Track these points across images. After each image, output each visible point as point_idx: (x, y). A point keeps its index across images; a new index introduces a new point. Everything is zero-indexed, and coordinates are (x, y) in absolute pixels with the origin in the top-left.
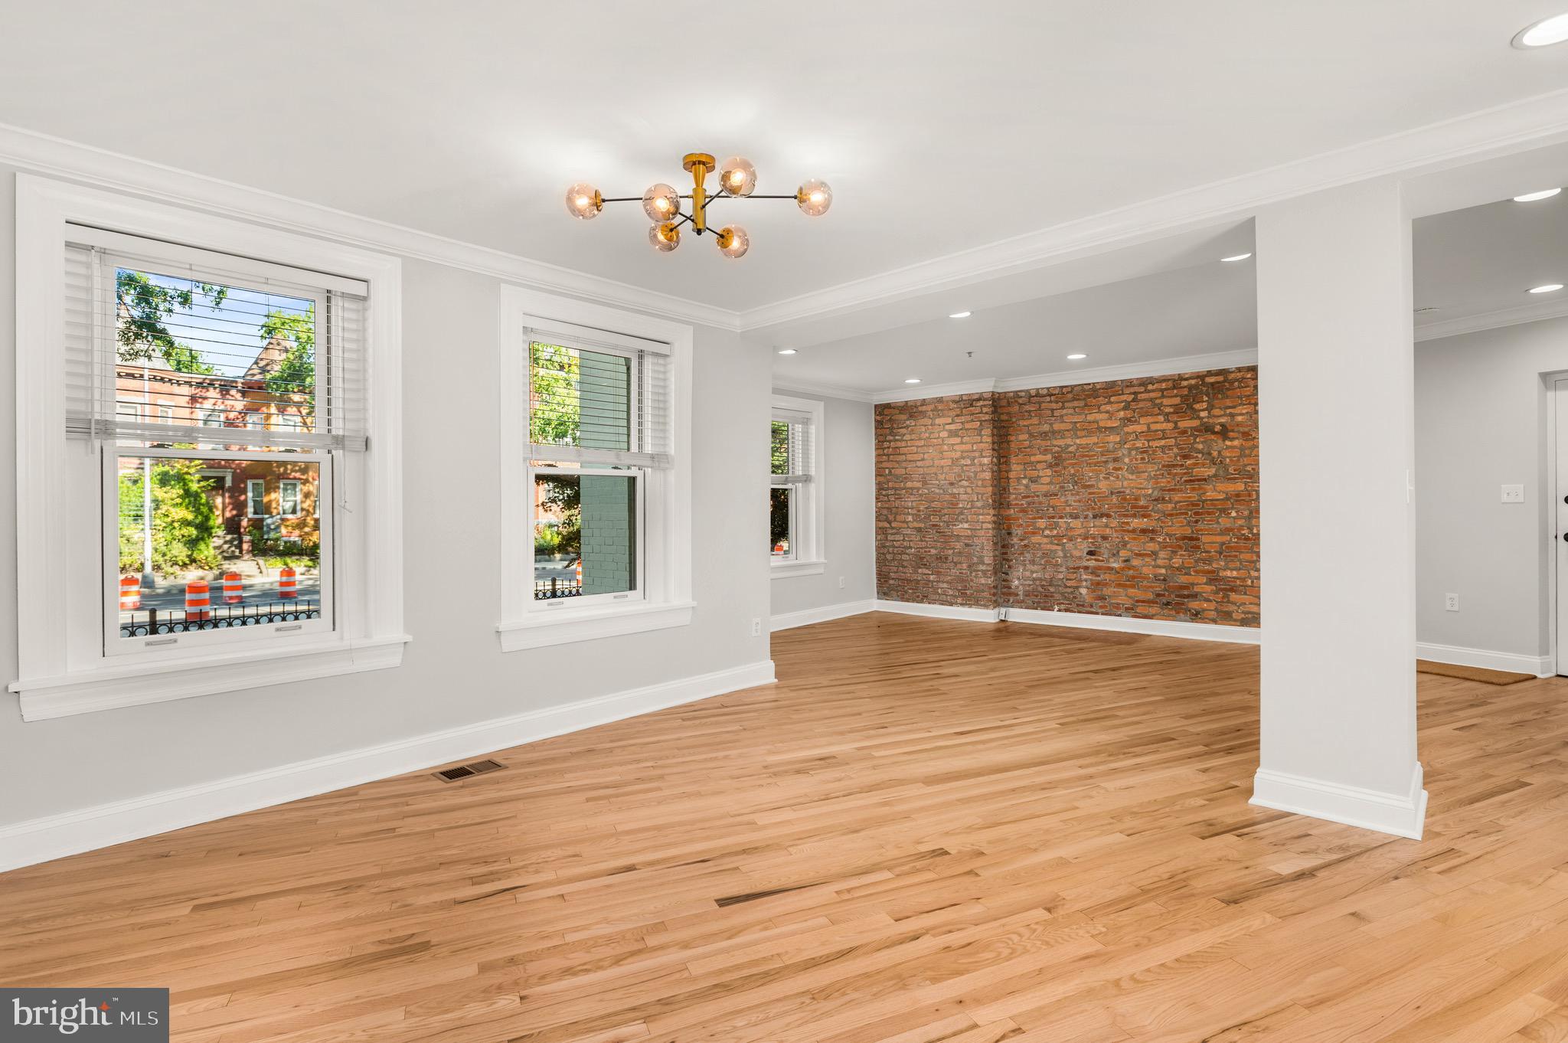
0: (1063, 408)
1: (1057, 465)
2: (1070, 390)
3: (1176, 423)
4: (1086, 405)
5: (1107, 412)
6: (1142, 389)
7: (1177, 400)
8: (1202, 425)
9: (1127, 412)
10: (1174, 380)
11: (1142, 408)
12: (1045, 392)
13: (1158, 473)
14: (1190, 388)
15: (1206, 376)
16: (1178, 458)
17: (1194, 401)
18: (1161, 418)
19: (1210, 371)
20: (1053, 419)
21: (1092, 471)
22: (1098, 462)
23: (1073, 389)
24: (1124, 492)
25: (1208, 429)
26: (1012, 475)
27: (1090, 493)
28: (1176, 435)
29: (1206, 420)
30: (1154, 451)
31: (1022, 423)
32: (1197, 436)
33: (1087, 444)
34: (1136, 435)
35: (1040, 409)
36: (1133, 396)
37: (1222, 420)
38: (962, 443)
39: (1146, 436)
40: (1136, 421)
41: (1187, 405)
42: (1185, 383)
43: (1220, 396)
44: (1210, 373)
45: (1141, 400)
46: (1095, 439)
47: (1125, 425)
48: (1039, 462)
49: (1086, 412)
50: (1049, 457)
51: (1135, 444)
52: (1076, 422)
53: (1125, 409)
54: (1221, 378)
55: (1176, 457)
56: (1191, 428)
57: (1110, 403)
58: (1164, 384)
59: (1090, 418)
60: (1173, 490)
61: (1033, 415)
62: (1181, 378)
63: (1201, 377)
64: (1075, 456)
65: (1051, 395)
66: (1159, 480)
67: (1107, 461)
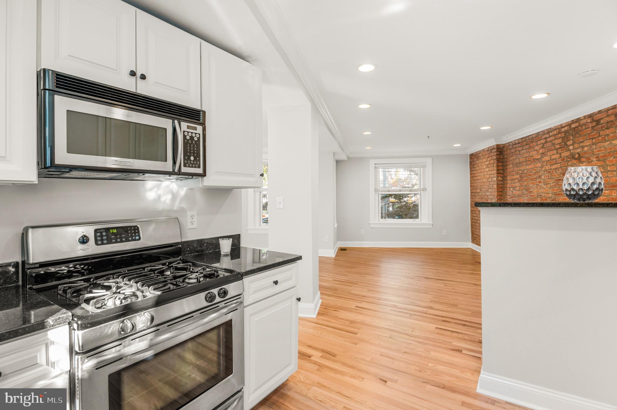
0: (523, 150)
1: (521, 180)
2: (524, 140)
3: (560, 154)
4: (530, 147)
5: (536, 150)
6: (547, 136)
7: (560, 141)
8: (571, 154)
9: (543, 149)
10: (559, 129)
11: (548, 147)
12: (517, 142)
13: (554, 184)
14: (565, 132)
15: (572, 124)
16: (561, 175)
17: (567, 140)
18: (555, 151)
19: (573, 120)
20: (520, 156)
21: (532, 183)
22: (534, 179)
23: (526, 139)
24: (542, 195)
25: (572, 157)
26: (508, 186)
27: (531, 196)
28: (561, 161)
29: (572, 151)
30: (553, 171)
31: (511, 159)
32: (568, 161)
33: (530, 169)
34: (546, 162)
35: (516, 151)
36: (545, 140)
37: (579, 150)
38: (489, 171)
39: (550, 163)
40: (546, 154)
41: (564, 142)
42: (563, 130)
43: (577, 136)
44: (573, 122)
45: (548, 142)
46: (532, 166)
47: (543, 157)
48: (516, 179)
49: (530, 151)
50: (518, 176)
51: (545, 168)
52: (526, 157)
53: (542, 147)
54: (577, 124)
55: (560, 174)
56: (567, 157)
57: (537, 145)
58: (555, 132)
59: (531, 154)
60: (559, 194)
61: (514, 154)
62: (562, 127)
63: (569, 125)
64: (526, 176)
65: (519, 143)
66: (554, 188)
67: (536, 178)
